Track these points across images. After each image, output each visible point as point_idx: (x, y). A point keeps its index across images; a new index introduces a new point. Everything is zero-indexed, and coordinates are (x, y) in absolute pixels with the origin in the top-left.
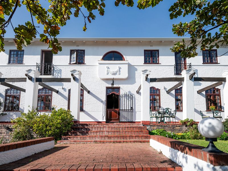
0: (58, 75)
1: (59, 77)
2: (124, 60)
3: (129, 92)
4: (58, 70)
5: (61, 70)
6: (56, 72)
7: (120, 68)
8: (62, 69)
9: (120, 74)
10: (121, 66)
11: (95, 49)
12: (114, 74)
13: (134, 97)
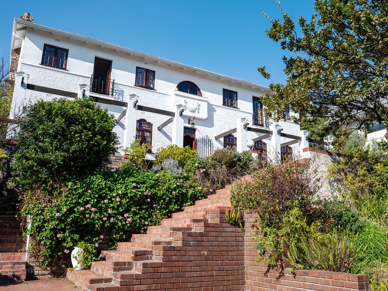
0: (119, 97)
1: (119, 100)
2: (201, 96)
3: (207, 136)
4: (119, 91)
5: (122, 91)
6: (116, 92)
7: (199, 105)
8: (124, 90)
9: (199, 113)
10: (200, 103)
11: (169, 73)
12: (193, 111)
13: (213, 144)
